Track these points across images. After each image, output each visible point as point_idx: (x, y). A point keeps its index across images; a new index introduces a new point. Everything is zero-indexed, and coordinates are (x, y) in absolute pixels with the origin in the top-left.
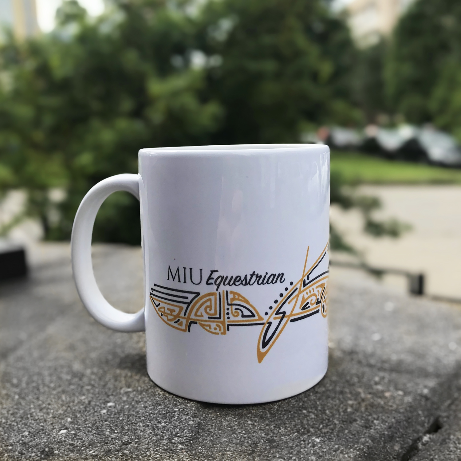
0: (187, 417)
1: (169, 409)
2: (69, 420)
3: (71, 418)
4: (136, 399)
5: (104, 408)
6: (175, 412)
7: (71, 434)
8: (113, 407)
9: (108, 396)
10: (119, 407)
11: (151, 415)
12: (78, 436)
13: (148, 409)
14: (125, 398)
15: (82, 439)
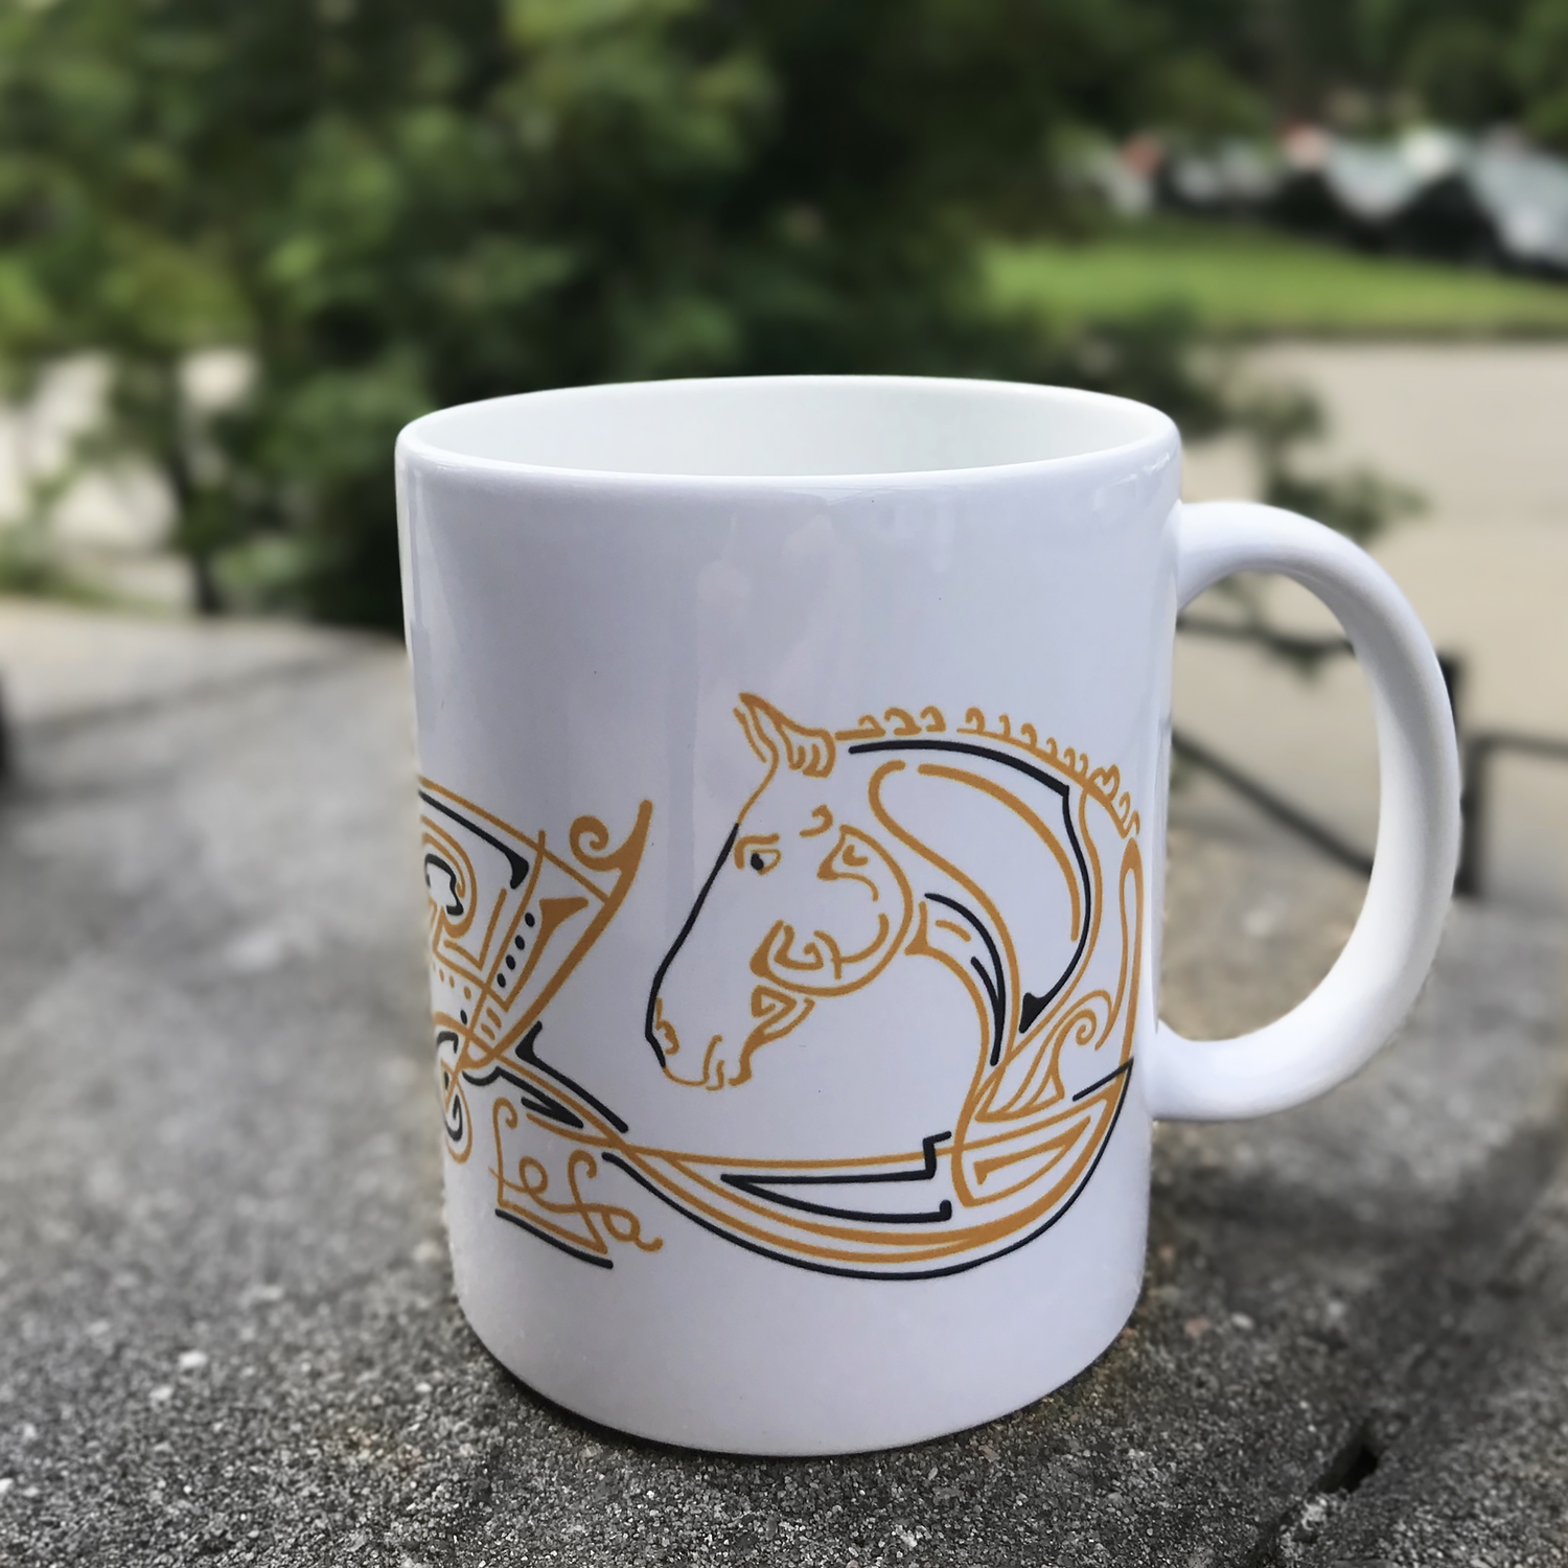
0: (454, 1423)
1: (397, 1386)
2: (30, 1432)
3: (38, 1425)
4: (288, 1337)
5: (164, 1379)
6: (417, 1399)
7: (25, 1498)
8: (196, 1375)
9: (190, 1320)
10: (219, 1376)
11: (330, 1412)
12: (47, 1509)
14: (248, 1333)
15: (58, 1526)
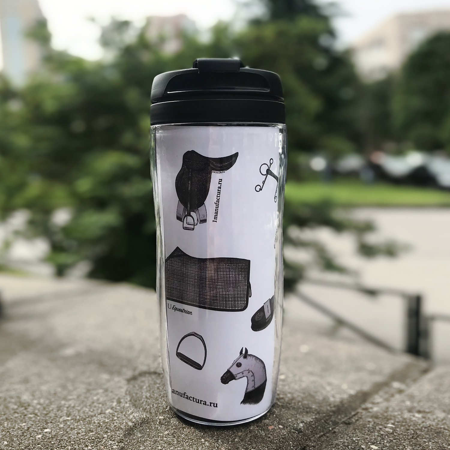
3: (8, 442)
4: (71, 426)
5: (40, 433)
13: (80, 435)
